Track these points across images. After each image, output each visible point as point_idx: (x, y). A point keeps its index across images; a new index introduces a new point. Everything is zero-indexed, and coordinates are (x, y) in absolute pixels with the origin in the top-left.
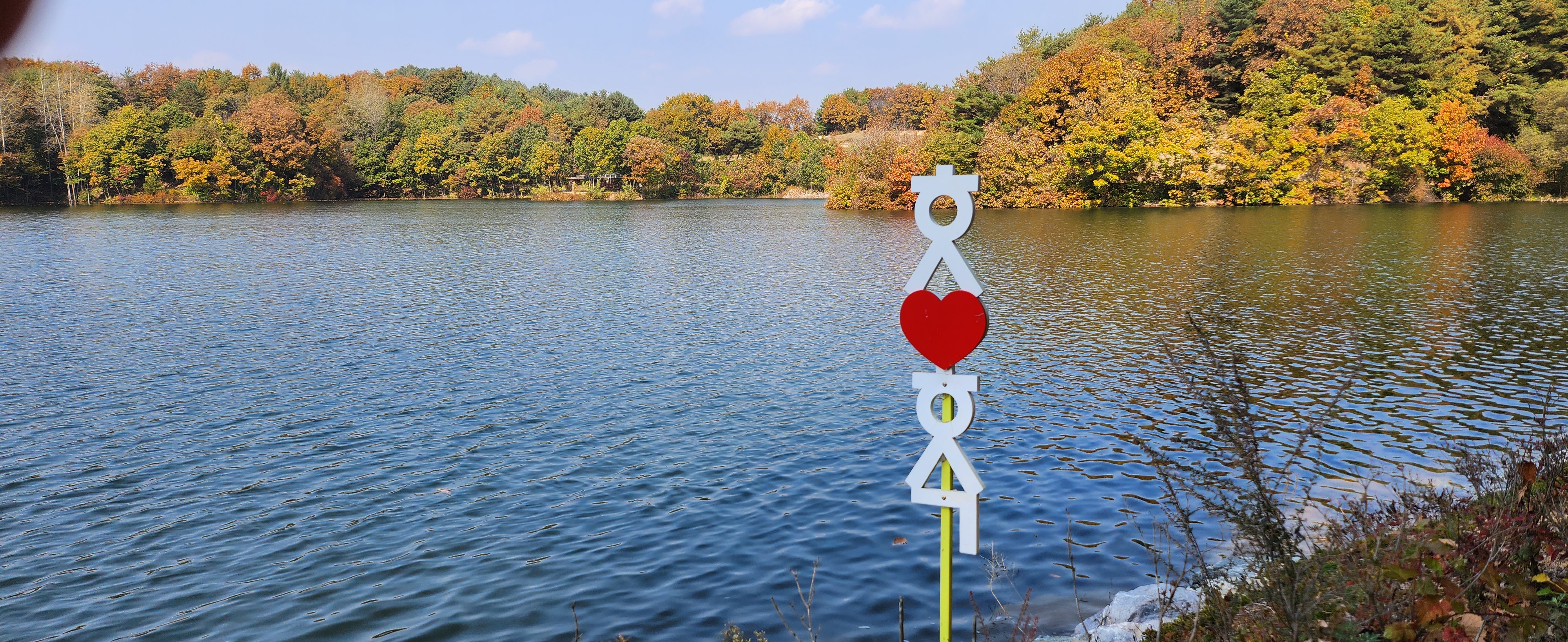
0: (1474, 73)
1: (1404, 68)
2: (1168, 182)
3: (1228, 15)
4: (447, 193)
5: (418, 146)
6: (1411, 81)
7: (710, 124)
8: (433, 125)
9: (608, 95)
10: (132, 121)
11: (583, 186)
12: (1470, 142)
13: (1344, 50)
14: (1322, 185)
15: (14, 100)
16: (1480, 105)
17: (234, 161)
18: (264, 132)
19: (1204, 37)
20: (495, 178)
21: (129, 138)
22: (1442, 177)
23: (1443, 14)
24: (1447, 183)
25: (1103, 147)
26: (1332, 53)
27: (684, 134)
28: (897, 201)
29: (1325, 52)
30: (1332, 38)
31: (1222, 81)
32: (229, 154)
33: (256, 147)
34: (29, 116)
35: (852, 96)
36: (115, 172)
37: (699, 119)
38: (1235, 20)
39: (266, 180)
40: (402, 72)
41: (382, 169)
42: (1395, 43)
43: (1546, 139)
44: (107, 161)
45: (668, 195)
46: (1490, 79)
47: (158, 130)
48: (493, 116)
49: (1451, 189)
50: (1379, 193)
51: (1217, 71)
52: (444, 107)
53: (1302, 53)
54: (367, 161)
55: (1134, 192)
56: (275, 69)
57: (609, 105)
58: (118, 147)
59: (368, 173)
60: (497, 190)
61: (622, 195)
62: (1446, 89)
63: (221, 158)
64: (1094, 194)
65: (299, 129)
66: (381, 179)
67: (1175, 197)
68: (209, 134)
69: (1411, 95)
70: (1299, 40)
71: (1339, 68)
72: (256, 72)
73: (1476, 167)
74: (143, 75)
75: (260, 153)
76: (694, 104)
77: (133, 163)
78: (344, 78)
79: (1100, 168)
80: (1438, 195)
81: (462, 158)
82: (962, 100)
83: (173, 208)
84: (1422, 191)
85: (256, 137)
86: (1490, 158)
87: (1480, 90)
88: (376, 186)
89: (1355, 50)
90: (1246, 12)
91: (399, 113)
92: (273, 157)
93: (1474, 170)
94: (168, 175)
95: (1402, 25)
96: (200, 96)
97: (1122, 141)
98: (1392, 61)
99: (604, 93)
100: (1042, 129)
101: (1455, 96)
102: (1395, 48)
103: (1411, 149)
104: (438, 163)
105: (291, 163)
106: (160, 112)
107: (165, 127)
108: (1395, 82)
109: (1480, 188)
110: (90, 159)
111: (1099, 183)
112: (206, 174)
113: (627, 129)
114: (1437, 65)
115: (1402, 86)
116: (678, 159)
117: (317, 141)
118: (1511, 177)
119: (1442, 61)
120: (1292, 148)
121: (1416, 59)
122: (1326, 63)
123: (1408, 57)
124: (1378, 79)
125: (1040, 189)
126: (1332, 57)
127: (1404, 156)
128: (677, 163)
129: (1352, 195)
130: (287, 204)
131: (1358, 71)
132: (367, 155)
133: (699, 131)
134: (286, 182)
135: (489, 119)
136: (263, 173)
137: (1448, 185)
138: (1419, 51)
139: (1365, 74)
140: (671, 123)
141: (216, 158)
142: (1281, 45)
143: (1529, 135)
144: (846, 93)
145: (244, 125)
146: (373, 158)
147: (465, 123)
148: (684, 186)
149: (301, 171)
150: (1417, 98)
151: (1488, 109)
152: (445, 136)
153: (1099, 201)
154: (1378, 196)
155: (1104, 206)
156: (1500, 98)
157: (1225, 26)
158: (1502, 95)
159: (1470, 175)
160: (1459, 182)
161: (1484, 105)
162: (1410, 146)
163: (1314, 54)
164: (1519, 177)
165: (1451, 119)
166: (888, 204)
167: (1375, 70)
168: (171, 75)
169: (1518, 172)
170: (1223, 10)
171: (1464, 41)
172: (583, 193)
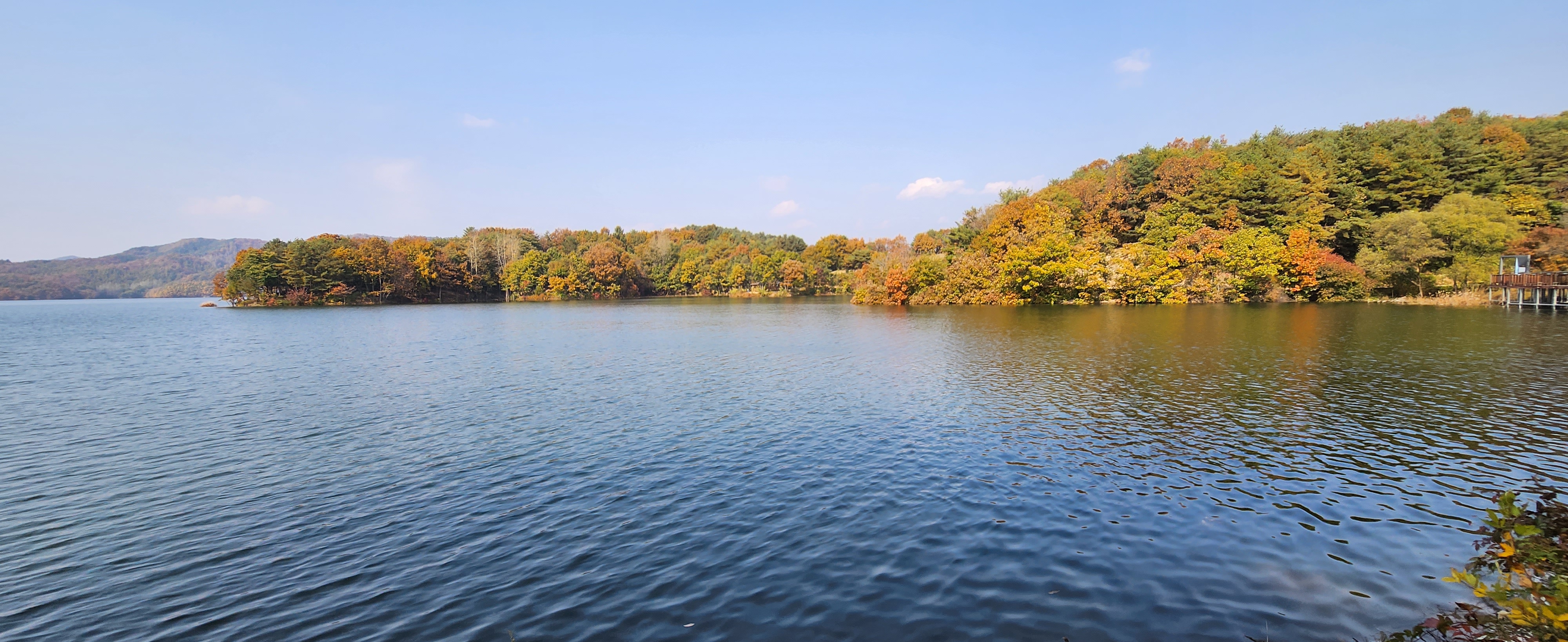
0: (1319, 211)
1: (1263, 207)
2: (1077, 287)
3: (1137, 175)
4: (698, 293)
5: (683, 268)
6: (1270, 216)
8: (692, 255)
9: (788, 237)
10: (532, 258)
11: (757, 288)
12: (1314, 258)
13: (1216, 195)
14: (1194, 289)
15: (481, 249)
16: (1327, 233)
17: (578, 277)
18: (596, 262)
19: (1121, 190)
20: (719, 284)
21: (530, 266)
22: (1293, 284)
23: (1297, 170)
24: (1297, 288)
26: (1207, 198)
27: (828, 258)
29: (1202, 198)
30: (1206, 188)
31: (1132, 219)
32: (576, 274)
33: (592, 270)
34: (489, 255)
36: (522, 284)
38: (1140, 178)
39: (595, 287)
40: (688, 228)
41: (666, 280)
42: (1255, 190)
43: (1379, 255)
44: (519, 278)
45: (810, 294)
47: (545, 262)
48: (723, 250)
49: (1302, 292)
50: (1241, 295)
51: (1129, 212)
52: (702, 246)
53: (1186, 199)
54: (658, 276)
55: (1056, 294)
56: (618, 229)
57: (787, 243)
58: (525, 271)
59: (658, 283)
60: (721, 291)
61: (779, 294)
62: (1298, 221)
63: (572, 276)
64: (1025, 296)
65: (617, 259)
66: (665, 285)
67: (1083, 297)
68: (567, 263)
69: (1270, 226)
70: (1183, 190)
71: (1212, 208)
72: (607, 231)
73: (1319, 276)
74: (554, 234)
75: (592, 273)
76: (836, 241)
77: (531, 279)
78: (656, 233)
79: (1027, 277)
80: (1291, 296)
81: (705, 273)
83: (547, 302)
84: (1276, 293)
85: (592, 265)
86: (1330, 270)
87: (1329, 221)
88: (662, 290)
89: (1224, 195)
90: (1148, 173)
91: (678, 250)
92: (600, 275)
93: (1318, 279)
94: (546, 285)
95: (1260, 177)
96: (576, 244)
97: (1039, 262)
98: (1253, 202)
99: (785, 236)
101: (1305, 226)
102: (1255, 194)
103: (1262, 264)
104: (692, 276)
105: (609, 278)
106: (547, 253)
107: (548, 260)
108: (1256, 217)
109: (1324, 292)
110: (513, 276)
111: (1026, 288)
112: (563, 284)
113: (784, 255)
114: (1287, 206)
115: (1263, 220)
116: (815, 272)
117: (625, 266)
118: (1348, 284)
119: (1294, 202)
120: (1167, 264)
121: (1274, 201)
122: (1202, 206)
123: (1264, 200)
124: (1243, 216)
125: (987, 291)
126: (1207, 201)
127: (1257, 269)
128: (816, 274)
129: (1218, 295)
130: (604, 300)
131: (1226, 210)
132: (659, 273)
133: (839, 256)
134: (605, 288)
135: (720, 252)
136: (593, 284)
137: (1299, 290)
138: (1274, 195)
139: (1233, 212)
140: (820, 252)
141: (569, 276)
142: (1171, 194)
143: (1364, 254)
145: (587, 258)
146: (661, 274)
147: (707, 254)
148: (820, 288)
149: (614, 282)
150: (1274, 228)
151: (1335, 235)
152: (697, 262)
153: (1029, 300)
154: (1240, 297)
155: (1032, 303)
156: (1344, 227)
157: (1134, 182)
158: (1344, 225)
159: (1315, 283)
160: (1306, 288)
161: (1332, 232)
163: (1193, 200)
164: (1354, 284)
165: (1298, 243)
166: (887, 301)
167: (1240, 210)
168: (567, 233)
169: (1354, 280)
170: (1133, 172)
171: (1313, 188)
172: (756, 293)
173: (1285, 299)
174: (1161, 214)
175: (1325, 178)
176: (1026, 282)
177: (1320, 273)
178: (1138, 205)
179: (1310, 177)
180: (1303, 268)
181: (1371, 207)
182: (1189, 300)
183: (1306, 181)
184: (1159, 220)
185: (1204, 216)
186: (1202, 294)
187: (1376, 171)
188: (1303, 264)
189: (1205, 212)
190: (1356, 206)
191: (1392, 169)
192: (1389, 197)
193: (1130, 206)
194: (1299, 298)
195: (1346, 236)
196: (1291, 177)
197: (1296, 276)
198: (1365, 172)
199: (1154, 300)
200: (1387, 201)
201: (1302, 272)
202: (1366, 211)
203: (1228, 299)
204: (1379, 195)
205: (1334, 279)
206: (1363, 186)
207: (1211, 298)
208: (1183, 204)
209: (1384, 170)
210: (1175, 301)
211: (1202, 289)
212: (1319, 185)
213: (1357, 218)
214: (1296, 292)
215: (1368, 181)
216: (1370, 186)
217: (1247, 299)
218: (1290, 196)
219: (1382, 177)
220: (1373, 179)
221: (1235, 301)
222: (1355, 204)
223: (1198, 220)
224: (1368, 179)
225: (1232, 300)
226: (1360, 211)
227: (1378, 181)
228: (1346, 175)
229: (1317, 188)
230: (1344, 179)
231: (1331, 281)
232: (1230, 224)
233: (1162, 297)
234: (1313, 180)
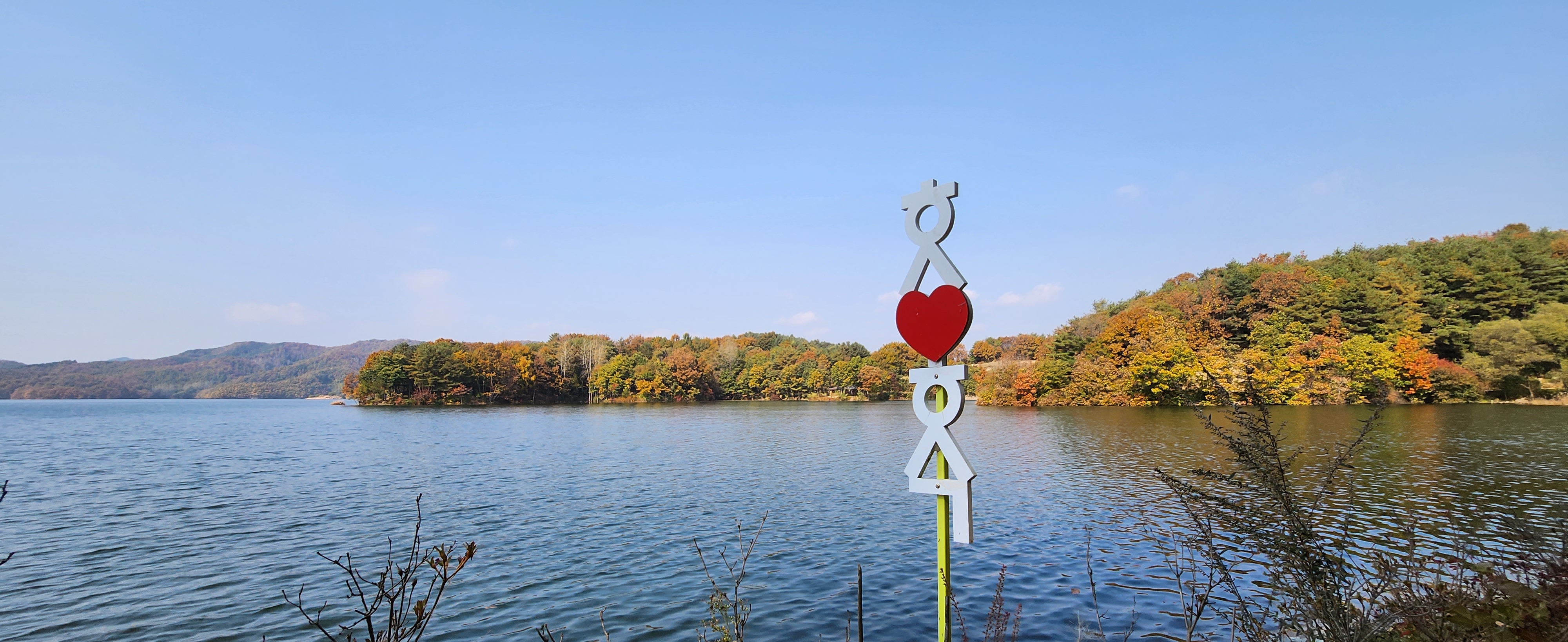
0: (1419, 319)
1: (1364, 316)
2: (1204, 390)
3: (1232, 287)
4: (764, 397)
5: (751, 373)
6: (1372, 325)
7: (907, 358)
8: (759, 362)
9: (851, 344)
10: (620, 362)
11: (836, 393)
12: (1425, 363)
13: (1318, 306)
14: (1316, 392)
15: (571, 353)
16: (1428, 339)
17: (663, 381)
18: (678, 367)
19: (1217, 301)
20: (789, 389)
21: (618, 370)
22: (1408, 387)
23: (1388, 282)
24: (1412, 391)
25: (1156, 368)
26: (1309, 308)
27: (893, 364)
28: (1021, 401)
29: (1304, 308)
30: (1307, 299)
31: (1234, 327)
32: (661, 377)
33: (674, 374)
34: (577, 360)
35: (991, 341)
36: (610, 387)
37: (901, 356)
38: (1237, 290)
39: (677, 391)
40: (746, 335)
41: (733, 385)
42: (1355, 301)
43: (1486, 361)
44: (607, 382)
45: (883, 398)
46: (1432, 322)
47: (631, 366)
48: (790, 356)
49: (1417, 395)
50: (1361, 397)
51: (1229, 321)
52: (765, 352)
53: (1288, 309)
54: (725, 381)
55: (1181, 396)
56: (687, 336)
57: (851, 349)
58: (613, 375)
59: (725, 387)
60: (790, 396)
61: (857, 398)
62: (1399, 329)
63: (658, 380)
64: (1152, 397)
65: (695, 365)
66: (732, 390)
67: (1210, 399)
68: (653, 368)
69: (1373, 334)
70: (1284, 301)
71: (1317, 318)
72: (678, 338)
73: (1433, 380)
74: (627, 341)
75: (675, 377)
76: (898, 348)
77: (618, 382)
78: (718, 339)
79: (1155, 381)
80: (1407, 399)
81: (773, 379)
82: (1059, 342)
83: (633, 405)
84: (1393, 396)
85: (674, 369)
86: (1443, 374)
87: (1426, 329)
88: (729, 394)
89: (1326, 306)
90: (1244, 286)
91: (743, 356)
92: (681, 379)
93: (1432, 382)
94: (633, 389)
95: (1357, 290)
96: (652, 350)
97: (1169, 365)
98: (1355, 312)
99: (848, 343)
100: (1113, 358)
101: (1407, 333)
102: (1355, 304)
103: (1380, 368)
104: (760, 381)
105: (690, 382)
106: (633, 358)
107: (634, 365)
108: (1359, 325)
109: (1440, 394)
110: (601, 380)
111: (1155, 390)
112: (650, 388)
113: (860, 362)
114: (1389, 314)
115: (1365, 328)
116: (889, 378)
117: (703, 370)
118: (1463, 387)
119: (1393, 312)
120: (1290, 369)
121: (1373, 311)
122: (1306, 315)
123: (1365, 310)
124: (1347, 324)
125: (1115, 394)
126: (1310, 311)
127: (1375, 373)
128: (889, 380)
129: (1340, 399)
130: (685, 403)
131: (1330, 319)
132: (726, 378)
133: (901, 363)
134: (686, 392)
135: (788, 358)
136: (676, 387)
137: (1414, 392)
138: (1373, 306)
139: (1336, 321)
140: (885, 358)
141: (655, 380)
142: (1271, 305)
143: (1471, 359)
144: (987, 340)
145: (669, 364)
146: (729, 379)
147: (775, 360)
148: (892, 393)
149: (694, 386)
150: (1377, 335)
151: (1435, 342)
152: (765, 367)
153: (1157, 402)
154: (1360, 399)
155: (1160, 405)
156: (1443, 334)
157: (1231, 294)
158: (1445, 332)
159: (1429, 386)
160: (1421, 390)
161: (1431, 339)
162: (1379, 366)
163: (1297, 310)
164: (1469, 387)
165: (1407, 349)
166: (1016, 402)
167: (1343, 318)
168: (640, 340)
169: (1468, 383)
170: (1228, 285)
171: (1406, 299)
172: (836, 397)
173: (1402, 401)
174: (1268, 323)
175: (1416, 289)
176: (1154, 385)
177: (1433, 377)
178: (1237, 315)
179: (1403, 290)
180: (1416, 372)
181: (1464, 316)
182: (1313, 401)
183: (1399, 292)
184: (1268, 329)
185: (1310, 324)
186: (1323, 397)
187: (1460, 283)
188: (1416, 368)
189: (1310, 321)
190: (1451, 315)
191: (1476, 281)
192: (1479, 307)
193: (1230, 315)
194: (1415, 400)
195: (1446, 342)
196: (1381, 289)
197: (1409, 380)
198: (1449, 284)
199: (1280, 402)
200: (1478, 311)
201: (1416, 376)
202: (1461, 320)
203: (1349, 401)
204: (1469, 305)
205: (1449, 382)
206: (1451, 296)
207: (1332, 400)
208: (1288, 314)
209: (1468, 282)
210: (1300, 403)
211: (1325, 392)
212: (1412, 296)
213: (1454, 326)
214: (1411, 395)
215: (1454, 292)
216: (1458, 297)
217: (1367, 401)
218: (1387, 306)
219: (1467, 288)
220: (1458, 290)
221: (1356, 403)
222: (1448, 313)
223: (1305, 328)
224: (1453, 290)
225: (1353, 401)
226: (1455, 320)
227: (1464, 291)
228: (1431, 286)
229: (1411, 299)
230: (1430, 290)
231: (1445, 384)
232: (1336, 332)
233: (1287, 399)
234: (1405, 292)
